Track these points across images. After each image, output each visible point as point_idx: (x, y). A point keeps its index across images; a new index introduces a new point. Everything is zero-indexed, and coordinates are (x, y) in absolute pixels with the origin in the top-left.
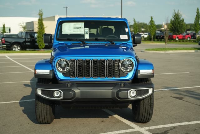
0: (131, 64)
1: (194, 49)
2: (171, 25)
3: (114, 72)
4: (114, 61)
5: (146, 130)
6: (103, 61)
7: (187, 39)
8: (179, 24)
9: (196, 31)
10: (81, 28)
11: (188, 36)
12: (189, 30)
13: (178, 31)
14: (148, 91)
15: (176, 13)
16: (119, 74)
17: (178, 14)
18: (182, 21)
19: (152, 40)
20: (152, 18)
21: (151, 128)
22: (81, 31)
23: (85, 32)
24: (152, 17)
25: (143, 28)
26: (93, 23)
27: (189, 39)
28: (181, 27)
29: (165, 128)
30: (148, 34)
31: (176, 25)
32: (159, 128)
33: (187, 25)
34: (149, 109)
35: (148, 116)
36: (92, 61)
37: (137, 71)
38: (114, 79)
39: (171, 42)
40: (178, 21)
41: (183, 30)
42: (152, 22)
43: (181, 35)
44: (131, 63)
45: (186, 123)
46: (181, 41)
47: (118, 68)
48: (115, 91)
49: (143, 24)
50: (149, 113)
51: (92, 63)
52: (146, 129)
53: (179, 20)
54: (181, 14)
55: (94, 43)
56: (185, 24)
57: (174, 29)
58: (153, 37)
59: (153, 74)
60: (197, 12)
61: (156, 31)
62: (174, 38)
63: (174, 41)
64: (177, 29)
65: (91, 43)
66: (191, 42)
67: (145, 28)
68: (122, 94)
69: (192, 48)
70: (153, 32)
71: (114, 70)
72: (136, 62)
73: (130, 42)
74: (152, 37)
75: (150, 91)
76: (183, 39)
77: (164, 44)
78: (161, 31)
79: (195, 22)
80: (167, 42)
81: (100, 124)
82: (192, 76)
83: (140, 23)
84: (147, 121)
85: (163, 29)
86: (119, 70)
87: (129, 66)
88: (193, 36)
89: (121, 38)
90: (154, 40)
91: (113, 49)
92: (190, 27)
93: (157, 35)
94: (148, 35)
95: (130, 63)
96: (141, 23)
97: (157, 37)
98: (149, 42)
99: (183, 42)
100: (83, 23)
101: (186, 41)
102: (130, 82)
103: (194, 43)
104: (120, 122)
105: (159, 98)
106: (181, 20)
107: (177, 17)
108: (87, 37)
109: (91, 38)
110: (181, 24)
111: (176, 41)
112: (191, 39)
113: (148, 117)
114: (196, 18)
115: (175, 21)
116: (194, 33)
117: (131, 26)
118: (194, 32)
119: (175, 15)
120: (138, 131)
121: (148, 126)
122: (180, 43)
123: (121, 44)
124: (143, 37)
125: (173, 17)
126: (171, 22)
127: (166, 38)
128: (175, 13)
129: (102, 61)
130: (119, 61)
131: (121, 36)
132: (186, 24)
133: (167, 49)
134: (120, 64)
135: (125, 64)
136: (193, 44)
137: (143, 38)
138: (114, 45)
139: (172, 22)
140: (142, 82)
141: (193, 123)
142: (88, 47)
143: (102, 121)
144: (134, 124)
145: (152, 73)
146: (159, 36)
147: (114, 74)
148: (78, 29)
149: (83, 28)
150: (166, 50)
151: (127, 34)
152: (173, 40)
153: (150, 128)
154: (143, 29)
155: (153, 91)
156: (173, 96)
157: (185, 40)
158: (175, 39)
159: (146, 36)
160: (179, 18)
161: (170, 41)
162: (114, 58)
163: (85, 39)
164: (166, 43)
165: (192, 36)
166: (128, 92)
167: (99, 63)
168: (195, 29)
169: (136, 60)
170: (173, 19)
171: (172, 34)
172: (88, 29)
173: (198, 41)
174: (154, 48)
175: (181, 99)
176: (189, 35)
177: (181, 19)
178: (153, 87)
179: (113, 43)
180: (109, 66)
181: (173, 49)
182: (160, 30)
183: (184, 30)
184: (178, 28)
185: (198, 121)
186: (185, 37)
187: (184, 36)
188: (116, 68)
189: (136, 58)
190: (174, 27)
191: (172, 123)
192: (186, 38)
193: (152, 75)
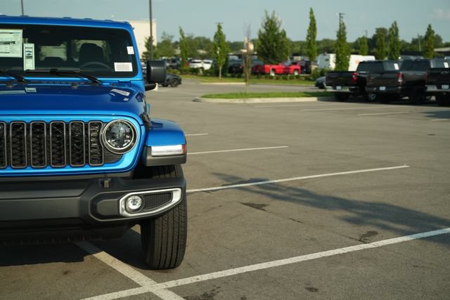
0: (131, 133)
1: (304, 94)
2: (260, 42)
3: (87, 152)
4: (86, 125)
5: (169, 289)
6: (58, 126)
7: (293, 74)
8: (276, 41)
9: (310, 56)
10: (14, 42)
11: (293, 67)
12: (297, 54)
13: (274, 57)
14: (170, 195)
15: (270, 17)
16: (101, 157)
17: (274, 20)
18: (281, 36)
19: (220, 75)
20: (219, 27)
21: (181, 282)
22: (15, 52)
23: (26, 54)
24: (221, 25)
25: (202, 48)
26: (46, 32)
27: (296, 74)
28: (281, 48)
29: (214, 280)
30: (211, 61)
31: (269, 43)
32: (199, 282)
33: (294, 44)
34: (176, 234)
35: (175, 251)
36: (28, 125)
37: (144, 149)
38: (87, 168)
39: (261, 80)
40: (273, 35)
41: (284, 53)
42: (219, 35)
43: (281, 65)
44: (131, 130)
45: (264, 266)
46: (281, 78)
47: (99, 143)
48: (89, 198)
49: (202, 40)
50: (175, 244)
51: (28, 130)
52: (169, 286)
53: (276, 33)
54: (279, 19)
55: (48, 82)
56: (288, 40)
57: (266, 51)
58: (222, 70)
59: (182, 155)
60: (310, 18)
61: (228, 55)
62: (267, 71)
63: (266, 77)
64: (271, 51)
65: (40, 82)
66: (302, 80)
67: (207, 50)
68: (104, 206)
69: (300, 93)
70: (222, 58)
71: (87, 146)
72: (143, 128)
73: (138, 80)
74: (221, 68)
75: (177, 197)
76: (284, 75)
77: (244, 83)
78: (240, 56)
79: (307, 39)
80: (248, 80)
81: (57, 280)
82: (292, 153)
83: (196, 38)
84: (172, 265)
85: (245, 51)
86: (100, 147)
87: (125, 137)
88: (305, 68)
89: (116, 70)
90: (224, 76)
91: (93, 95)
92: (301, 48)
93: (230, 64)
94: (213, 63)
95: (128, 130)
96: (198, 38)
97: (231, 68)
98: (215, 79)
99: (284, 81)
100: (21, 31)
101: (291, 78)
102: (128, 174)
103: (307, 82)
104: (111, 272)
105: (214, 208)
106: (281, 34)
107: (271, 26)
108: (29, 65)
109: (42, 69)
110: (280, 41)
111: (271, 77)
112: (301, 73)
113: (175, 254)
114: (310, 28)
115: (268, 34)
116: (307, 61)
117: (177, 43)
118: (307, 59)
119: (268, 23)
120: (149, 294)
121: (175, 279)
122: (278, 81)
123: (114, 83)
124: (202, 68)
125: (264, 25)
126: (259, 36)
127: (248, 72)
128: (268, 18)
129: (56, 126)
130: (99, 124)
131: (116, 64)
132: (291, 42)
133: (249, 94)
134: (103, 132)
135: (117, 131)
136: (303, 85)
137: (201, 72)
138: (98, 85)
139: (262, 37)
140: (159, 175)
141: (278, 265)
142: (34, 90)
143: (66, 273)
144: (143, 276)
145: (181, 153)
146: (236, 68)
147: (87, 157)
148: (8, 46)
149: (19, 43)
150: (248, 97)
151: (133, 59)
152: (264, 76)
153: (179, 284)
154: (202, 52)
155: (184, 195)
156: (245, 202)
157: (289, 75)
158: (269, 74)
159: (207, 67)
160: (276, 29)
161: (258, 78)
162: (86, 117)
163: (25, 69)
164: (246, 81)
165: (302, 68)
166: (121, 200)
167: (48, 129)
168: (308, 53)
169: (141, 123)
170: (263, 31)
171: (261, 63)
172: (32, 45)
173: (314, 78)
174: (221, 93)
175: (260, 207)
176: (298, 64)
177: (280, 30)
178: (183, 187)
179: (95, 81)
180: (74, 138)
181: (262, 94)
182: (239, 53)
183: (287, 53)
184: (275, 50)
185: (289, 259)
186: (289, 69)
187: (286, 68)
188: (94, 142)
189: (142, 117)
190: (266, 46)
191: (232, 267)
192: (291, 71)
193: (182, 158)
